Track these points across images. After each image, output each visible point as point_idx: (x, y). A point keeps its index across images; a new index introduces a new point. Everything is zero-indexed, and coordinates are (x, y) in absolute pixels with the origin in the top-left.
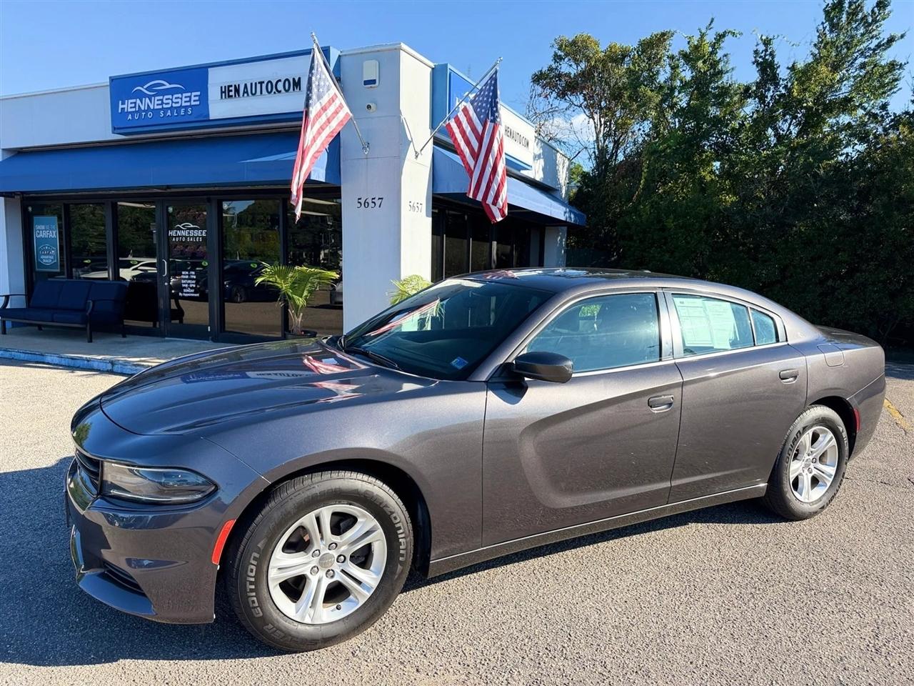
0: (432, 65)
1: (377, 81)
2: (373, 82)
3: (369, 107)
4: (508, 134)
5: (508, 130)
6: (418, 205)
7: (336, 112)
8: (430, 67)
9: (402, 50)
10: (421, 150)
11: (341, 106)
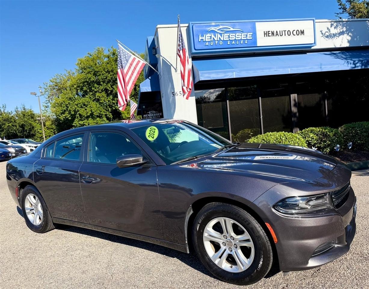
0: (187, 25)
4: (269, 35)
5: (269, 32)
6: (180, 92)
7: (137, 64)
8: (185, 27)
9: (159, 28)
10: (176, 68)
11: (139, 62)
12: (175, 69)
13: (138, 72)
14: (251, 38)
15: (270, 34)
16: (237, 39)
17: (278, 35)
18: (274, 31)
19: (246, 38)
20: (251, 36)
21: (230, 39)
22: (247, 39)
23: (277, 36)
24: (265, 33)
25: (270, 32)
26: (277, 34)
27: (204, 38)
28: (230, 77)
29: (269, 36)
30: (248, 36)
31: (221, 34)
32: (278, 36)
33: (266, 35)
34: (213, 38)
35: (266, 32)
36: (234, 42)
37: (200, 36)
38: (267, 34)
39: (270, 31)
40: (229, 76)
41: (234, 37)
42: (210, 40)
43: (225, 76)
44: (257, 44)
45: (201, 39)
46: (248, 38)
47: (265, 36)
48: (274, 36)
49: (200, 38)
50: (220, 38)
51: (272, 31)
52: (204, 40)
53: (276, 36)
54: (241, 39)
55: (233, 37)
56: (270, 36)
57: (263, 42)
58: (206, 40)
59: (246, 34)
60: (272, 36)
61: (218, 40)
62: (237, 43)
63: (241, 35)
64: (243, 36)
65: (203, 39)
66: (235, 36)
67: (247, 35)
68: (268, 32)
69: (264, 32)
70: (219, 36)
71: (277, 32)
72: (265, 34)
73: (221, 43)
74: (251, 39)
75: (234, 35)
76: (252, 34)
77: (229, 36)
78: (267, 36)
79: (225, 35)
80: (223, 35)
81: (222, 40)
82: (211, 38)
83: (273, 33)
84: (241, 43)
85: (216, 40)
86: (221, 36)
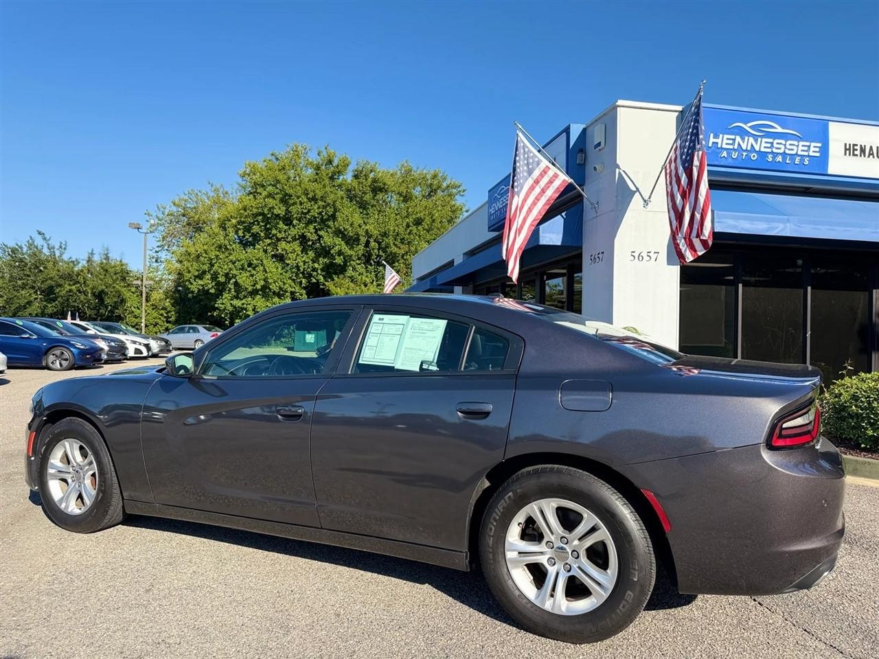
0: (680, 108)
1: (603, 144)
2: (599, 144)
3: (595, 169)
4: (856, 152)
5: (856, 147)
6: (649, 254)
7: (551, 182)
8: (676, 111)
9: (619, 106)
10: (650, 198)
11: (556, 176)
12: (645, 201)
13: (548, 200)
14: (818, 154)
15: (857, 150)
16: (787, 152)
17: (873, 154)
18: (865, 146)
19: (806, 153)
20: (817, 149)
21: (775, 150)
22: (809, 156)
23: (871, 157)
24: (848, 147)
25: (858, 148)
26: (871, 154)
27: (719, 141)
28: (778, 233)
29: (854, 155)
30: (812, 149)
31: (756, 138)
32: (874, 157)
33: (848, 152)
34: (739, 144)
35: (850, 145)
36: (780, 157)
37: (712, 135)
38: (850, 150)
39: (857, 145)
40: (777, 230)
41: (783, 147)
42: (731, 147)
43: (769, 229)
44: (827, 170)
45: (713, 143)
46: (811, 154)
47: (845, 154)
48: (865, 156)
49: (712, 140)
50: (752, 145)
51: (861, 146)
52: (719, 146)
53: (869, 157)
54: (796, 154)
55: (780, 146)
56: (857, 155)
57: (841, 166)
58: (724, 146)
59: (808, 144)
60: (861, 156)
61: (749, 148)
62: (787, 162)
63: (798, 146)
64: (801, 148)
65: (717, 143)
66: (785, 145)
67: (809, 147)
68: (854, 145)
69: (846, 144)
70: (751, 140)
71: (871, 148)
72: (846, 149)
73: (754, 156)
74: (817, 157)
75: (783, 142)
76: (820, 145)
77: (772, 143)
78: (850, 155)
79: (764, 140)
80: (759, 139)
81: (757, 149)
82: (733, 144)
83: (863, 150)
84: (796, 162)
85: (744, 148)
86: (756, 141)
